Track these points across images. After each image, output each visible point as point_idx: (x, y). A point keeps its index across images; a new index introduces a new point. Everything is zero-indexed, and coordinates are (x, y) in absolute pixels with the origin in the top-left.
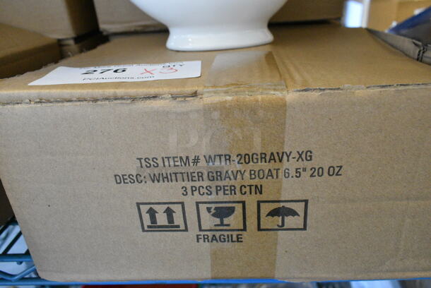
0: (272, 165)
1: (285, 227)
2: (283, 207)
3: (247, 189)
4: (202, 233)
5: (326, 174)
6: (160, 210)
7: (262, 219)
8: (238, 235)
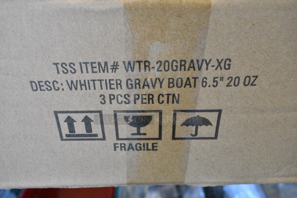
0: (190, 74)
1: (197, 137)
2: (198, 116)
3: (165, 98)
4: (119, 142)
5: (241, 84)
6: (78, 118)
7: (177, 129)
8: (153, 144)
